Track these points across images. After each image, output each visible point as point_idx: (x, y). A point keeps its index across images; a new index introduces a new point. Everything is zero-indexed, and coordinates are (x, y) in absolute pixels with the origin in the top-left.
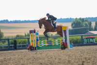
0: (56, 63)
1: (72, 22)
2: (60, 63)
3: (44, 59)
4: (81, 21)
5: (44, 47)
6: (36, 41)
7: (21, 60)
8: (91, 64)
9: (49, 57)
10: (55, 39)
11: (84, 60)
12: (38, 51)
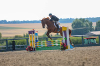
0: (55, 65)
1: (72, 23)
2: (59, 64)
3: (43, 60)
4: (81, 22)
5: (44, 48)
6: (35, 41)
7: (20, 61)
8: (91, 65)
9: (49, 58)
10: (55, 39)
11: (85, 61)
12: (38, 52)
